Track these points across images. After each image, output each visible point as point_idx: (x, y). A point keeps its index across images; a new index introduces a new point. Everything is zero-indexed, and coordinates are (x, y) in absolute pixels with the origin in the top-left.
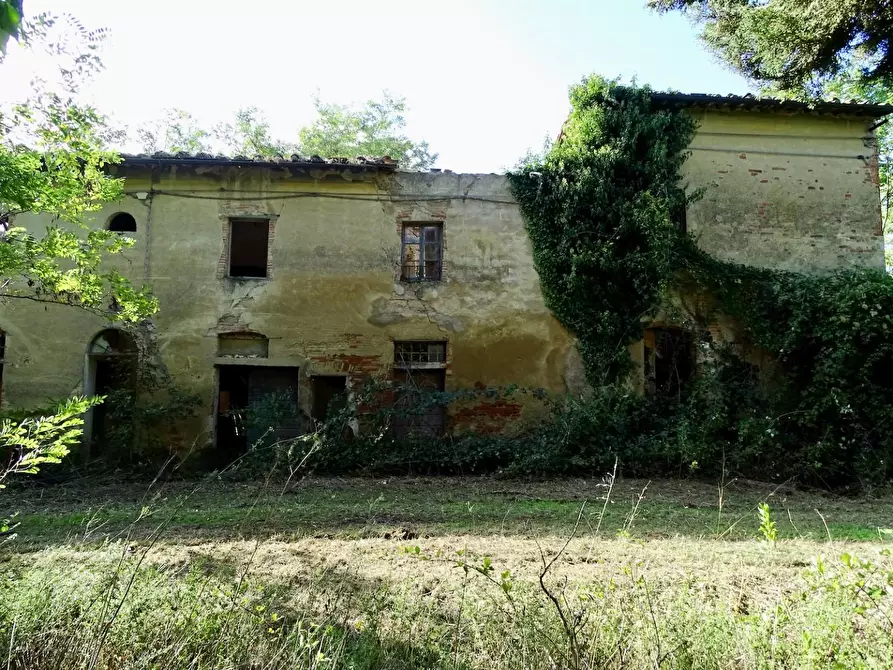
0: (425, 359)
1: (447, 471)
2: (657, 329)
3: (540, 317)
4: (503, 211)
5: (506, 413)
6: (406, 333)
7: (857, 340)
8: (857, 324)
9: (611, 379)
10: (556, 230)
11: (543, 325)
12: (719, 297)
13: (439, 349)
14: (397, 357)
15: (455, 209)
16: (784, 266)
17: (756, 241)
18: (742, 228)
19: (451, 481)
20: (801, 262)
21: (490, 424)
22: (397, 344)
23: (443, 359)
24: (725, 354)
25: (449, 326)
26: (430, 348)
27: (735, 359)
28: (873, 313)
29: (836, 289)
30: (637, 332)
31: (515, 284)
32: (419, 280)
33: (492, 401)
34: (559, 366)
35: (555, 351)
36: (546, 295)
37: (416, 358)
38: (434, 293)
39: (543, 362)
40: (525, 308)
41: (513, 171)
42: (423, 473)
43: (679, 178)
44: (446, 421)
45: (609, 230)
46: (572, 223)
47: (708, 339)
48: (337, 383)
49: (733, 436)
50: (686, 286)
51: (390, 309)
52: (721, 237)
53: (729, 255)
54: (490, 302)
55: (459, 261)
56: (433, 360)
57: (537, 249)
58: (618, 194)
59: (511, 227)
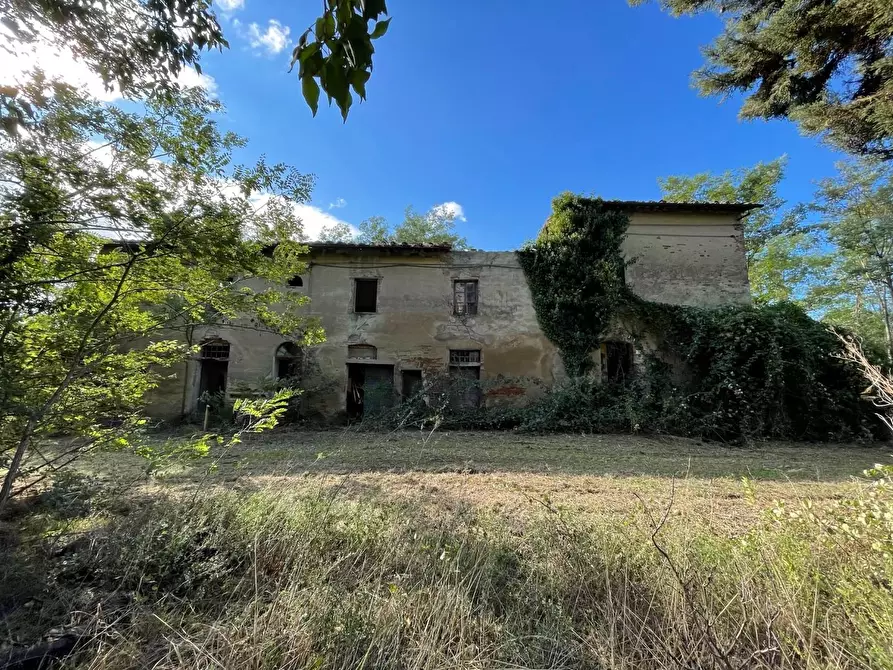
0: (468, 361)
1: (484, 428)
2: (609, 343)
3: (537, 336)
4: (513, 273)
5: (517, 393)
6: (457, 345)
7: (738, 348)
8: (738, 338)
9: (581, 373)
10: (546, 284)
11: (538, 340)
12: (647, 322)
13: (476, 354)
14: (451, 359)
15: (485, 272)
16: (687, 303)
17: (669, 288)
18: (659, 281)
19: (486, 434)
20: (697, 301)
21: (508, 399)
22: (451, 351)
23: (479, 360)
24: (651, 357)
25: (482, 341)
26: (471, 354)
27: (657, 360)
28: (749, 331)
29: (722, 317)
30: (596, 345)
31: (521, 316)
32: (463, 314)
33: (508, 386)
34: (548, 365)
35: (546, 356)
36: (541, 322)
37: (462, 360)
38: (473, 322)
39: (538, 363)
40: (527, 330)
41: (520, 250)
42: (469, 429)
43: (620, 251)
44: (480, 397)
45: (578, 282)
46: (556, 279)
47: (640, 348)
48: (416, 374)
49: (660, 408)
50: (626, 316)
51: (447, 331)
52: (647, 286)
53: (651, 298)
54: (506, 327)
55: (488, 303)
56: (473, 360)
57: (534, 294)
58: (583, 262)
59: (519, 283)
